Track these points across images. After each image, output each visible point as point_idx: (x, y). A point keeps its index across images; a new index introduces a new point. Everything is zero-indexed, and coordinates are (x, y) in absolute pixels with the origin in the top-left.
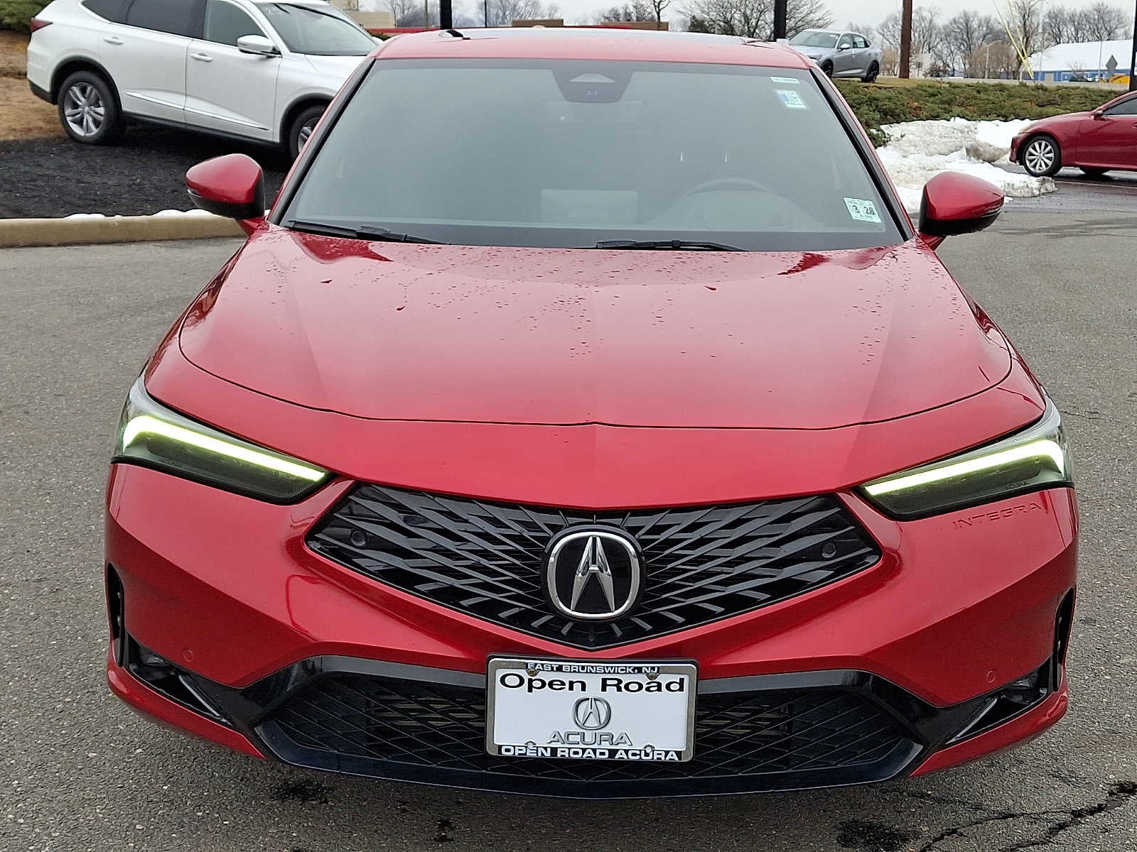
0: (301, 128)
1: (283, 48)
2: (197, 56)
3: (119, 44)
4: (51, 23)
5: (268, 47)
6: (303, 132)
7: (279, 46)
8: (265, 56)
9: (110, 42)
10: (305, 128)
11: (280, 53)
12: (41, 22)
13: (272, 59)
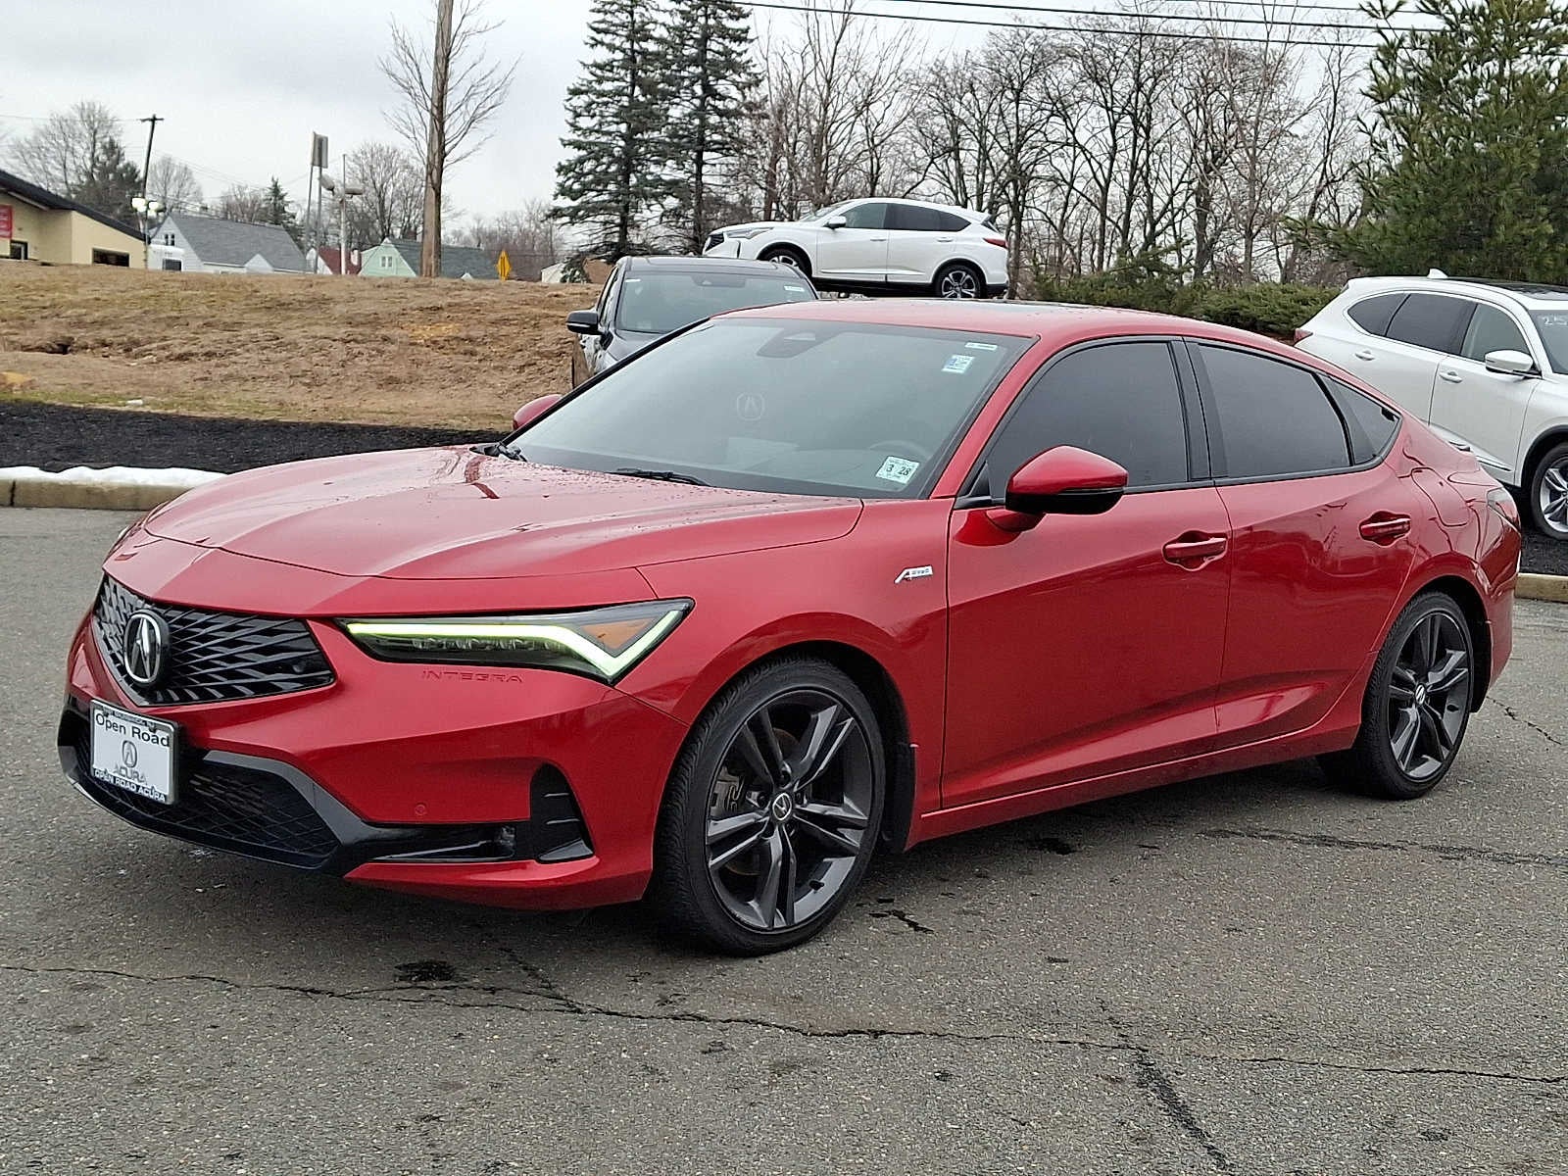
0: (1547, 469)
1: (1545, 366)
2: (1446, 375)
3: (1369, 359)
4: (1312, 334)
5: (1524, 366)
6: (1548, 475)
7: (1541, 365)
8: (1522, 378)
9: (1361, 357)
10: (1551, 470)
11: (1540, 374)
12: (1305, 332)
13: (1529, 381)
